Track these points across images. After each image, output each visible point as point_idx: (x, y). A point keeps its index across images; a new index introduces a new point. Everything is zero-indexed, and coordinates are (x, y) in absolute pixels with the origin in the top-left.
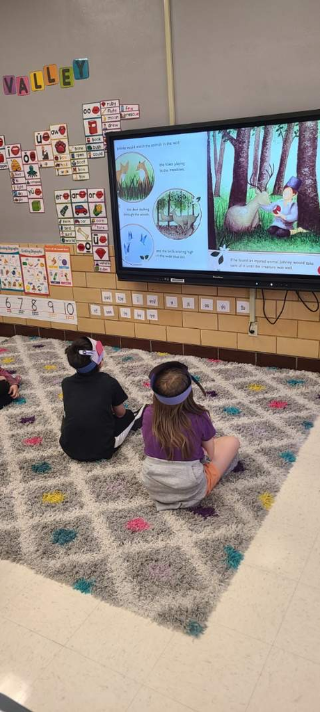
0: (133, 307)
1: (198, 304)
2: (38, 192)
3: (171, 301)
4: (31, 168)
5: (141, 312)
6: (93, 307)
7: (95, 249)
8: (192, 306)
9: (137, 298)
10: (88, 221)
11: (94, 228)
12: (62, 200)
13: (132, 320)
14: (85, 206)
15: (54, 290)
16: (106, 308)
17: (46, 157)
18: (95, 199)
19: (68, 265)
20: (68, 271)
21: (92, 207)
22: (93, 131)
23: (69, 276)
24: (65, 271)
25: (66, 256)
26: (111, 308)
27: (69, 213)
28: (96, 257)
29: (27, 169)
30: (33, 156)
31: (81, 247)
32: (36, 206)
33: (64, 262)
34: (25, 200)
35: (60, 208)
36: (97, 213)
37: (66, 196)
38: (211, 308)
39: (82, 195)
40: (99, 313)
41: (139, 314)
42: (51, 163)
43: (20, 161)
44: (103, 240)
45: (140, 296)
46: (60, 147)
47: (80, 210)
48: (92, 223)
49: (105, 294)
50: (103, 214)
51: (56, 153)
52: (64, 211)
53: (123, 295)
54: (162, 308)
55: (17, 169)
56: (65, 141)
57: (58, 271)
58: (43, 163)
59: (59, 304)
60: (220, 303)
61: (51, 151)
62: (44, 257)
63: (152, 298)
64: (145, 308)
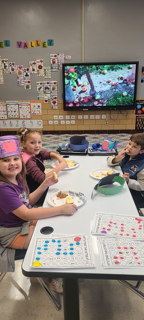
0: (65, 120)
1: (89, 117)
2: (29, 82)
3: (80, 117)
4: (27, 74)
5: (69, 121)
6: (50, 122)
7: (52, 101)
8: (87, 118)
9: (67, 117)
10: (49, 92)
11: (52, 94)
12: (40, 85)
13: (65, 125)
14: (49, 87)
15: (33, 116)
16: (55, 121)
17: (34, 70)
18: (53, 84)
19: (41, 107)
20: (40, 110)
21: (52, 87)
22: (54, 62)
23: (41, 111)
24: (39, 110)
25: (40, 104)
26: (57, 121)
27: (42, 89)
28: (52, 104)
29: (25, 74)
30: (28, 70)
31: (46, 101)
32: (28, 87)
33: (39, 106)
34: (23, 85)
35: (38, 88)
36: (53, 89)
37: (41, 84)
38: (94, 118)
39: (48, 83)
40: (52, 123)
41: (68, 122)
42: (35, 72)
43: (22, 71)
44: (55, 98)
45: (69, 116)
46: (40, 67)
47: (46, 88)
48: (51, 93)
49: (55, 116)
50: (56, 90)
51: (38, 69)
52: (39, 89)
53: (62, 116)
54: (77, 120)
55: (20, 73)
56: (43, 65)
57: (36, 110)
58: (32, 72)
59: (35, 122)
60: (96, 116)
61: (36, 68)
62: (30, 105)
63: (73, 117)
64: (70, 120)
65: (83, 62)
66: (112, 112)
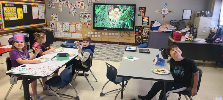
0: (95, 35)
1: (108, 34)
2: (76, 12)
3: (103, 33)
4: (75, 8)
5: (97, 36)
6: (86, 35)
7: (88, 24)
8: (107, 34)
9: (96, 33)
10: (86, 18)
11: (88, 20)
12: (81, 14)
13: (94, 37)
14: (86, 16)
15: (77, 31)
16: (89, 35)
17: (78, 6)
18: (89, 14)
19: (81, 26)
20: (81, 28)
21: (88, 16)
22: (90, 2)
23: (81, 29)
24: (80, 28)
25: (81, 25)
27: (82, 17)
28: (88, 25)
29: (74, 8)
30: (75, 5)
31: (84, 23)
32: (75, 15)
33: (80, 26)
34: (72, 13)
35: (80, 15)
36: (89, 17)
37: (82, 13)
38: (111, 35)
39: (86, 13)
41: (96, 36)
42: (79, 7)
43: (72, 6)
44: (90, 22)
45: (97, 33)
46: (82, 5)
47: (85, 16)
48: (87, 19)
49: (89, 32)
51: (81, 5)
52: (81, 16)
53: (93, 32)
54: (101, 35)
55: (71, 7)
56: (83, 4)
57: (79, 28)
58: (78, 7)
59: (78, 34)
60: (112, 34)
61: (80, 5)
62: (75, 25)
63: (99, 33)
64: (97, 35)
65: (106, 3)
66: (121, 32)
